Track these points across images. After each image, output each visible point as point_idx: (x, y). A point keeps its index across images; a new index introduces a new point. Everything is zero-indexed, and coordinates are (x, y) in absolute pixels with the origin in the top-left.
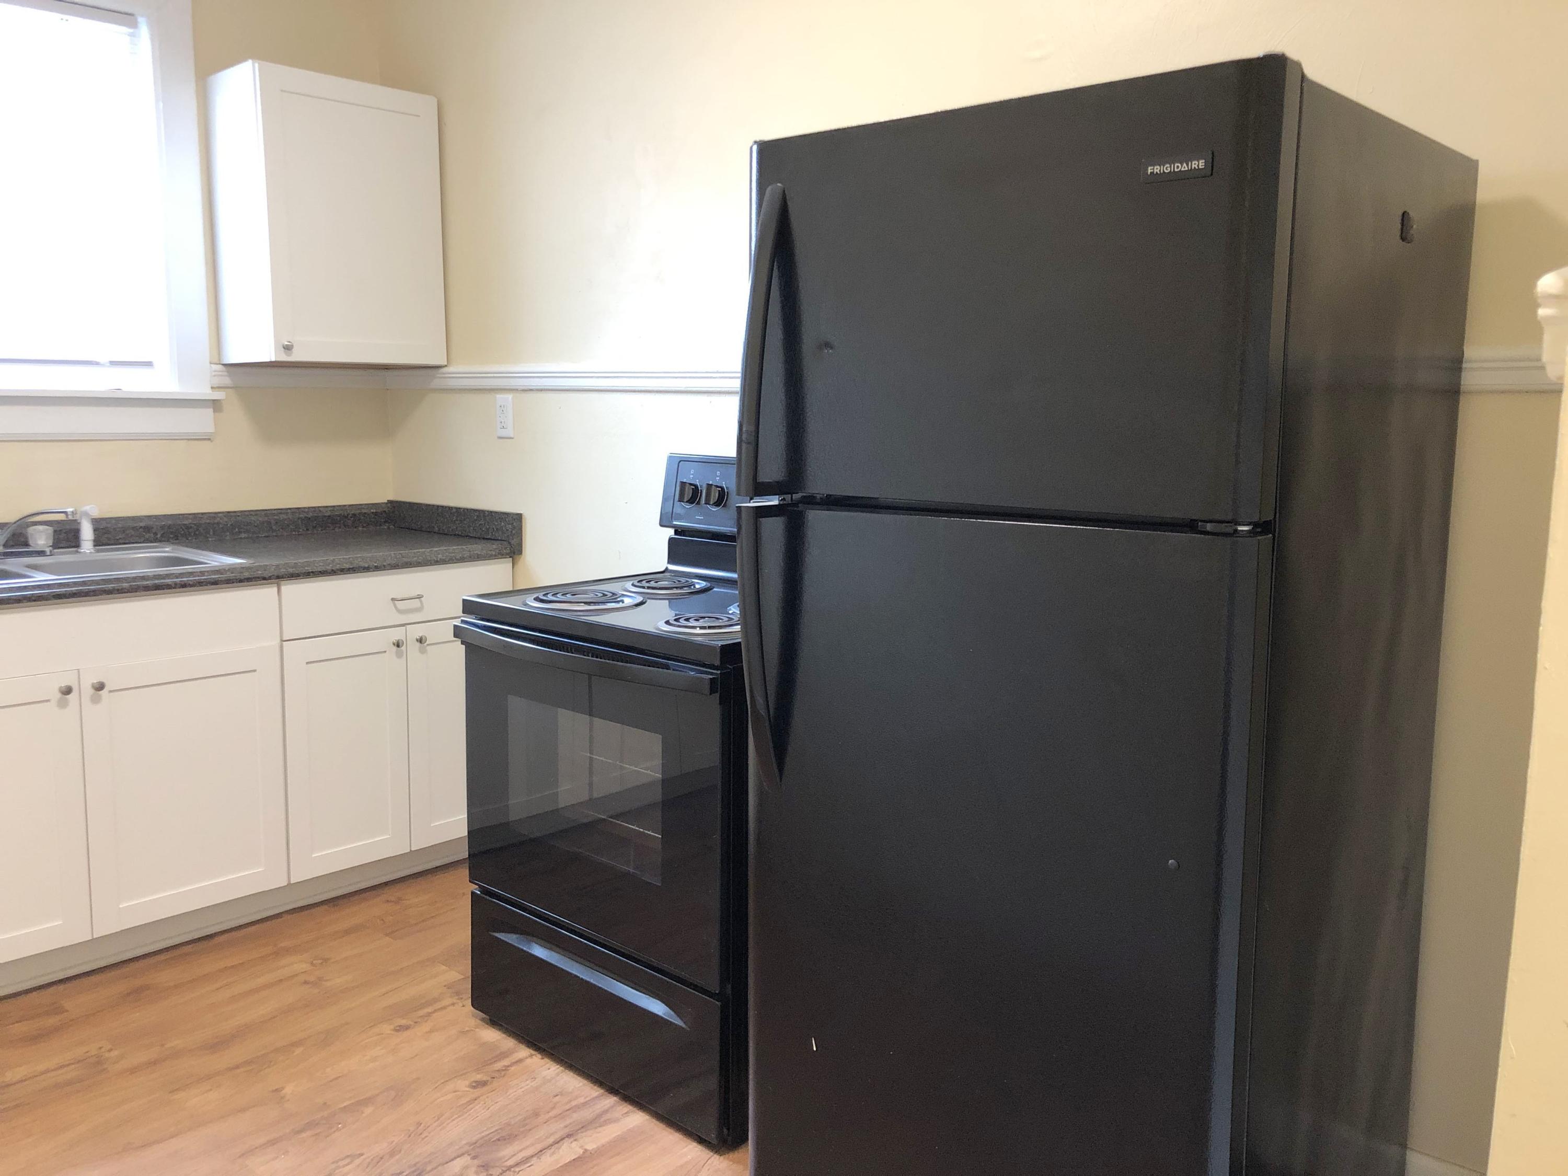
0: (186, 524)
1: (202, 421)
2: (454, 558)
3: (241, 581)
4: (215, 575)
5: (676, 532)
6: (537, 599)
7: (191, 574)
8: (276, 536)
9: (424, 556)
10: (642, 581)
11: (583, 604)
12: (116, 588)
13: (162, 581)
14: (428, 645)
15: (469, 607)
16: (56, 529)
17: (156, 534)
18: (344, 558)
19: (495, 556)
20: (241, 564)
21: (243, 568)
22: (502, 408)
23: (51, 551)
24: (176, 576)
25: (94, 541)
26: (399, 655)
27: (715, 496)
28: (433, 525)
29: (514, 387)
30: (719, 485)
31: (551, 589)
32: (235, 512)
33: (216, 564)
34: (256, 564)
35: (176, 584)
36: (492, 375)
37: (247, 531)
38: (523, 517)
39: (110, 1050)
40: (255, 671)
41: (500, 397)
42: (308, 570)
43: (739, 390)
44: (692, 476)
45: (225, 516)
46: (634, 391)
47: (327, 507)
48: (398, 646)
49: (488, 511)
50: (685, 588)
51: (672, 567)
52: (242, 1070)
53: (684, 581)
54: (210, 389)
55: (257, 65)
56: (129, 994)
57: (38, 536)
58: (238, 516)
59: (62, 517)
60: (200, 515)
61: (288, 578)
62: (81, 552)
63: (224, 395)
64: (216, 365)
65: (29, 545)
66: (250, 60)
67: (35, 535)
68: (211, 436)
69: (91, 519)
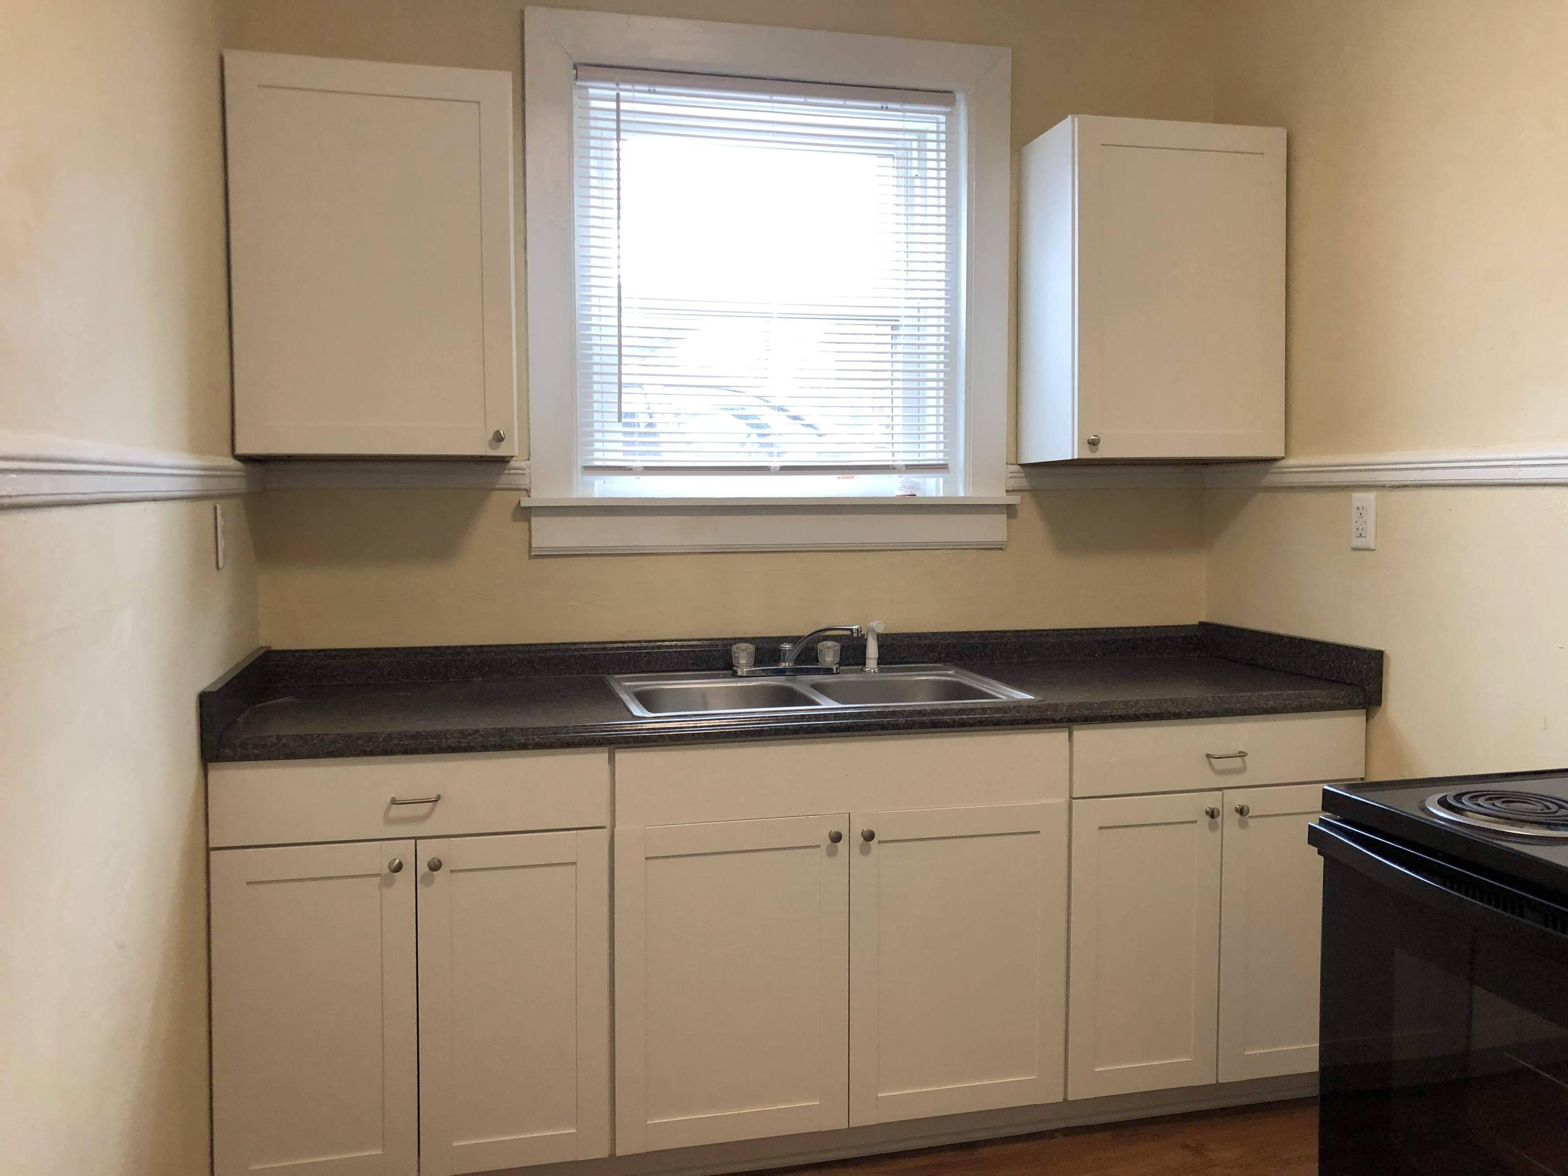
0: (972, 644)
1: (994, 529)
3: (1027, 722)
4: (1000, 713)
6: (1443, 803)
7: (972, 710)
8: (1068, 664)
9: (1250, 703)
12: (891, 723)
13: (942, 717)
14: (1251, 817)
15: (1330, 801)
16: (842, 645)
17: (940, 653)
18: (1149, 700)
19: (1344, 705)
20: (1029, 700)
21: (1030, 706)
22: (1361, 510)
23: (837, 669)
24: (955, 712)
25: (879, 659)
26: (1213, 828)
28: (1260, 659)
29: (1381, 482)
33: (1003, 698)
34: (1044, 702)
35: (954, 721)
36: (1363, 468)
38: (1384, 654)
40: (1038, 832)
41: (1362, 495)
42: (1105, 713)
47: (1128, 628)
48: (1212, 816)
49: (1333, 644)
54: (1005, 492)
55: (1076, 120)
57: (826, 653)
58: (1028, 636)
59: (848, 633)
60: (987, 633)
61: (1081, 722)
62: (866, 672)
63: (1020, 499)
64: (1012, 466)
65: (819, 662)
66: (1070, 117)
67: (823, 652)
68: (1003, 545)
69: (877, 635)
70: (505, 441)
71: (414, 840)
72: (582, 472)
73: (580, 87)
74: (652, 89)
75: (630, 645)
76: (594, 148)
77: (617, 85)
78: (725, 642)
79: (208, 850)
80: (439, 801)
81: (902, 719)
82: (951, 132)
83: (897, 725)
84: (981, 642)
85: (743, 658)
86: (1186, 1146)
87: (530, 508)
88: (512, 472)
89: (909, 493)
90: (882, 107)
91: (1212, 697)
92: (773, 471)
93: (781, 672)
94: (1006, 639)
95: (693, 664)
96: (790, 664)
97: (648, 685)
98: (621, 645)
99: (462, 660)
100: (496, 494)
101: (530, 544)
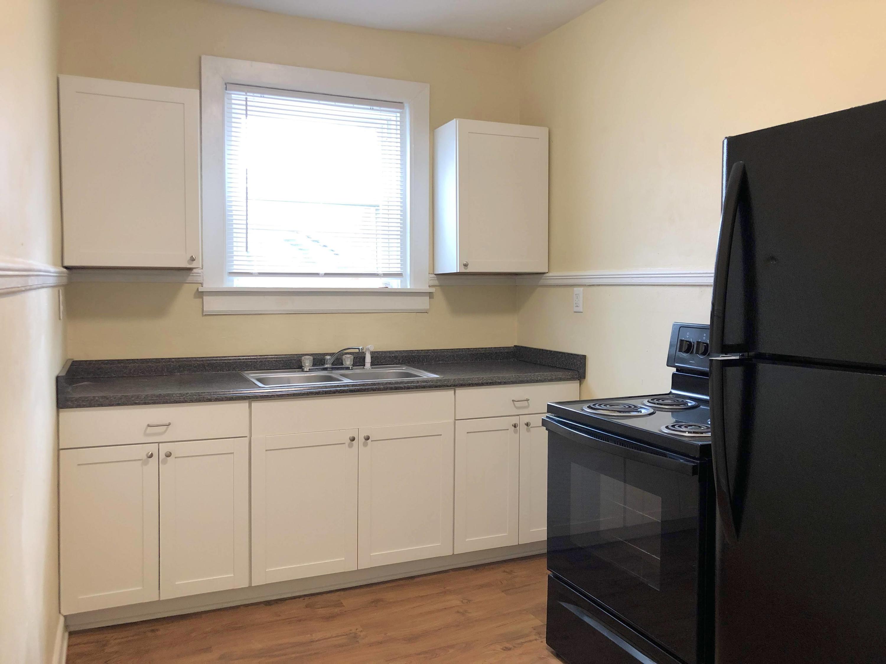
0: (414, 356)
1: (423, 303)
2: (547, 379)
3: (436, 387)
4: (424, 383)
5: (677, 370)
6: (589, 407)
7: (412, 382)
8: (457, 363)
9: (530, 378)
10: (654, 399)
11: (616, 412)
13: (399, 385)
14: (531, 427)
15: (550, 409)
16: (355, 356)
17: (399, 360)
18: (488, 377)
19: (570, 379)
20: (437, 378)
21: (438, 380)
22: (577, 296)
23: (352, 368)
24: (406, 383)
25: (371, 363)
26: (515, 432)
27: (702, 349)
28: (537, 360)
29: (584, 284)
30: (705, 342)
31: (597, 401)
32: (437, 350)
33: (426, 377)
34: (444, 378)
35: (405, 387)
36: (572, 277)
37: (443, 360)
38: (586, 358)
39: (361, 631)
40: (441, 435)
41: (576, 289)
42: (469, 382)
43: (713, 284)
44: (688, 336)
45: (432, 352)
46: (654, 285)
47: (483, 348)
48: (515, 427)
49: (567, 353)
50: (682, 405)
51: (674, 391)
52: (423, 656)
53: (680, 401)
54: (429, 287)
55: (458, 121)
56: (372, 602)
57: (347, 360)
58: (438, 352)
59: (357, 351)
60: (420, 351)
61: (459, 386)
62: (365, 368)
63: (435, 290)
64: (432, 275)
65: (343, 364)
66: (455, 119)
67: (345, 360)
68: (427, 311)
69: (370, 352)
70: (195, 261)
71: (158, 444)
72: (228, 275)
73: (228, 94)
74: (262, 96)
75: (252, 357)
76: (234, 122)
77: (246, 93)
78: (298, 356)
79: (59, 450)
80: (170, 426)
81: (382, 386)
82: (402, 121)
83: (380, 389)
84: (418, 355)
85: (307, 363)
86: (504, 572)
87: (203, 292)
88: (194, 275)
89: (385, 286)
90: (371, 108)
91: (515, 375)
92: (321, 275)
93: (326, 369)
94: (429, 353)
95: (282, 366)
96: (330, 365)
97: (262, 376)
98: (247, 357)
99: (170, 365)
100: (186, 285)
101: (203, 309)
